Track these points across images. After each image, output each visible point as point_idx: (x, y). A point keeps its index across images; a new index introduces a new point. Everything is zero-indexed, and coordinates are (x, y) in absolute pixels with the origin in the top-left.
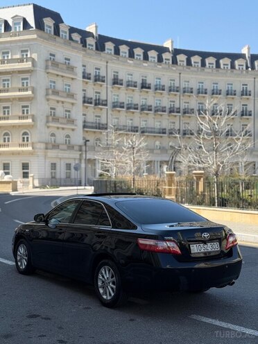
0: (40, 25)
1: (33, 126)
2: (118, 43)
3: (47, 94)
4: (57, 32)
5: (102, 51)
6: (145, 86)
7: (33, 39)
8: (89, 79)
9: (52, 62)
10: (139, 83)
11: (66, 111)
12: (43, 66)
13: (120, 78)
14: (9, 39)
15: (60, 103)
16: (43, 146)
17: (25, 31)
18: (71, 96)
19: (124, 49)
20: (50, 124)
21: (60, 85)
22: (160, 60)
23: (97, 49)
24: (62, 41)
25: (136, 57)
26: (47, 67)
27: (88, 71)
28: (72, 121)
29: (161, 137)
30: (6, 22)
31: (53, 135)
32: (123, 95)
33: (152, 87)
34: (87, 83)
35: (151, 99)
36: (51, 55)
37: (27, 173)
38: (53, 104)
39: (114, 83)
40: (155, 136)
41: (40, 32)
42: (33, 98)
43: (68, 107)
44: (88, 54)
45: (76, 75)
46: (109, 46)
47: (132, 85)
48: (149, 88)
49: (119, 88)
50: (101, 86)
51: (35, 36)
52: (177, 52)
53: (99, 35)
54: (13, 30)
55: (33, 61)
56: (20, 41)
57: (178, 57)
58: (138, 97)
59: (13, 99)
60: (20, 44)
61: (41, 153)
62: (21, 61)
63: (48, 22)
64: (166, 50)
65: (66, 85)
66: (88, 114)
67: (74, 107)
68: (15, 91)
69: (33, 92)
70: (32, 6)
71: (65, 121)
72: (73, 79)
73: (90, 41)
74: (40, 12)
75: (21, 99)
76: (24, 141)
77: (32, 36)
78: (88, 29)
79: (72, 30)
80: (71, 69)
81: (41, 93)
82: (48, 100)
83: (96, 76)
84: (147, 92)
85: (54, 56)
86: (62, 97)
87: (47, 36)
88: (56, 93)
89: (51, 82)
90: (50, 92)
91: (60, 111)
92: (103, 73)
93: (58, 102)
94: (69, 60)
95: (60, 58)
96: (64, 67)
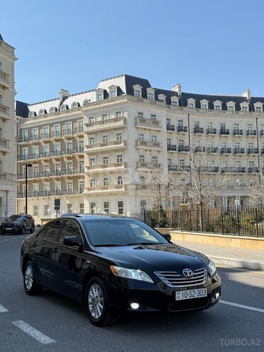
0: (130, 91)
1: (125, 171)
2: (198, 98)
3: (137, 145)
4: (144, 95)
5: (185, 106)
6: (224, 132)
7: (125, 103)
8: (173, 130)
9: (141, 119)
10: (218, 129)
11: (153, 157)
12: (134, 123)
13: (200, 127)
14: (107, 104)
15: (148, 152)
16: (134, 187)
17: (119, 97)
18: (157, 145)
19: (204, 103)
20: (140, 169)
21: (147, 137)
22: (238, 108)
23: (180, 105)
24: (149, 102)
25: (215, 108)
26: (136, 123)
27: (172, 124)
28: (158, 166)
29: (241, 175)
30: (105, 91)
31: (142, 178)
32: (204, 141)
33: (231, 132)
34: (171, 133)
35: (230, 142)
36: (139, 113)
37: (122, 210)
38: (142, 153)
39: (195, 132)
40: (235, 175)
41: (130, 97)
42: (125, 149)
43: (155, 154)
44: (172, 110)
45: (161, 128)
46: (191, 101)
47: (211, 132)
48: (228, 133)
49: (200, 136)
50: (184, 135)
51: (126, 100)
52: (254, 100)
53: (182, 93)
54: (110, 97)
55: (125, 120)
56: (115, 105)
57: (255, 104)
58: (218, 142)
59: (111, 151)
60: (115, 107)
61: (132, 193)
62: (116, 120)
63: (137, 88)
64: (243, 99)
65: (153, 136)
66: (173, 160)
67: (160, 154)
68: (111, 144)
69: (125, 144)
70: (124, 77)
71: (152, 166)
72: (158, 131)
73: (174, 99)
74: (130, 81)
75: (116, 150)
76: (119, 183)
77: (124, 100)
78: (172, 90)
79: (158, 92)
80: (156, 123)
81: (131, 144)
82: (137, 149)
83: (179, 127)
84: (226, 137)
85: (142, 114)
86: (149, 146)
87: (136, 99)
88: (144, 143)
89: (140, 135)
90: (139, 143)
91: (148, 158)
92: (185, 124)
93: (146, 150)
94: (155, 116)
95: (147, 116)
96: (151, 122)
